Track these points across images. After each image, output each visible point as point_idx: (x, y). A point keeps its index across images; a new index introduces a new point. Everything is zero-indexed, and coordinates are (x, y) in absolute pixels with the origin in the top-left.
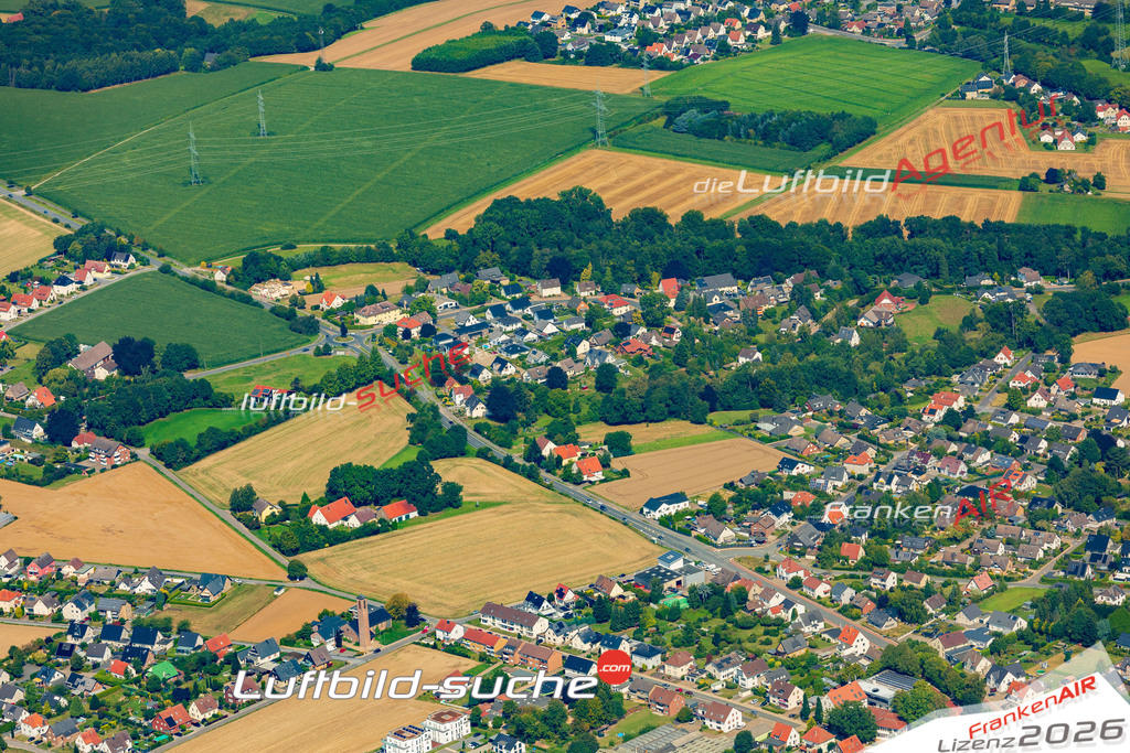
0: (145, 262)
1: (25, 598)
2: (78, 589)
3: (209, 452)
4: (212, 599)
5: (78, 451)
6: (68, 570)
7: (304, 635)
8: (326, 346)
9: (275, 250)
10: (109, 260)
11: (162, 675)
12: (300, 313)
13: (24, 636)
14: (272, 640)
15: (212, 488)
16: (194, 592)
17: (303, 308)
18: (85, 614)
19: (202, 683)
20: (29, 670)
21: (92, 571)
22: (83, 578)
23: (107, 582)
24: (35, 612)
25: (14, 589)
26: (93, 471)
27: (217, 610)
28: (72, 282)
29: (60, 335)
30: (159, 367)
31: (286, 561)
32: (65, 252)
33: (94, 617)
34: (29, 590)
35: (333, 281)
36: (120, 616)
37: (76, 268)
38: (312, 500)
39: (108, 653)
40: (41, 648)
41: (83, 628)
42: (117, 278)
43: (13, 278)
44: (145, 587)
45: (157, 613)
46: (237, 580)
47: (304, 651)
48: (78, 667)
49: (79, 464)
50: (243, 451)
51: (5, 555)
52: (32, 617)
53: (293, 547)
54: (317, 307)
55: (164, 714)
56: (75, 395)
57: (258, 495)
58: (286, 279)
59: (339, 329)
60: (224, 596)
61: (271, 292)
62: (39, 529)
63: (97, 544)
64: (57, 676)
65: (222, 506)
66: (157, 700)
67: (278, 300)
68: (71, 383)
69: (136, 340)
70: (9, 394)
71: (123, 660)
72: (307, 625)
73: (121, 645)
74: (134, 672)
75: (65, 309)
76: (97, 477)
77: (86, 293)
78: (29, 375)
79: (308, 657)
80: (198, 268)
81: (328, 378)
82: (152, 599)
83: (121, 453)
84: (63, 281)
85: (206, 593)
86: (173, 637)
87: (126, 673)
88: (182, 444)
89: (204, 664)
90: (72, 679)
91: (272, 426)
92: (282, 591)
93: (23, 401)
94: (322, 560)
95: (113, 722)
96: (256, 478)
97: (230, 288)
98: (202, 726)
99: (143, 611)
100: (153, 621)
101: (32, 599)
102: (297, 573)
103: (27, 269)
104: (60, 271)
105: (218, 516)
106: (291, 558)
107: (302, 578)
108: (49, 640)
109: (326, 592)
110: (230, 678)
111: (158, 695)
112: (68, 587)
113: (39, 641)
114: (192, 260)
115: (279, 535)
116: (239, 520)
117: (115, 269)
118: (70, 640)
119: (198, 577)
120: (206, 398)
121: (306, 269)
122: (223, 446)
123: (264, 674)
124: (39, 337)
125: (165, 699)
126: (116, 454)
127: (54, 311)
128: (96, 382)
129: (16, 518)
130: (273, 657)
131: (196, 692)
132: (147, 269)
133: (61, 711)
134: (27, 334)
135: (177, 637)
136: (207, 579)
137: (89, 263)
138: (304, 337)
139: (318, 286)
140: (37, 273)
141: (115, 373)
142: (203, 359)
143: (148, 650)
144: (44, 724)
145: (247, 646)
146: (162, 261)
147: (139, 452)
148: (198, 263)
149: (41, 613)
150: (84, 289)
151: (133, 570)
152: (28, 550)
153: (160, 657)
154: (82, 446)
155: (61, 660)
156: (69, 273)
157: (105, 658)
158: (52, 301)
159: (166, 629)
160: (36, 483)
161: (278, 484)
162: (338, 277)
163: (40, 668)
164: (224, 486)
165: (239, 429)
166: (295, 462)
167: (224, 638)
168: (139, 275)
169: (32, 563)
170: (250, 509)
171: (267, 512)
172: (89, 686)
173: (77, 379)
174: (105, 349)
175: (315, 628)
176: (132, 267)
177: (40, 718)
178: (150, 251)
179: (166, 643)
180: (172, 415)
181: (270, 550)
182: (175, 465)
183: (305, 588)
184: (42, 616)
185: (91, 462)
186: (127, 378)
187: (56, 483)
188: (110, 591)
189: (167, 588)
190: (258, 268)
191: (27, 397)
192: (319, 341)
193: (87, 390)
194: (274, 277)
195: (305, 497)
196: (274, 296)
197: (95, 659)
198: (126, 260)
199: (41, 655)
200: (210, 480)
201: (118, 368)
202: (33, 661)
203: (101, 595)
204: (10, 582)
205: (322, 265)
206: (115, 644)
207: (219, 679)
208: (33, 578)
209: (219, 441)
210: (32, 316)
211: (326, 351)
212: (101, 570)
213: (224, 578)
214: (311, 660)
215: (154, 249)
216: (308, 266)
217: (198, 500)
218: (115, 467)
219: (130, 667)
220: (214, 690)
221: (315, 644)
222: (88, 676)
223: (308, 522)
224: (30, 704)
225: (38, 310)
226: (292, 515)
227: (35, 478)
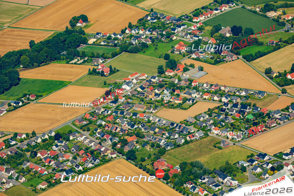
0: (238, 5)
1: (211, 95)
2: (225, 93)
3: (258, 57)
4: (261, 98)
5: (223, 56)
6: (223, 88)
7: (287, 109)
8: (288, 30)
9: (272, 3)
10: (228, 4)
11: (250, 118)
12: (280, 20)
13: (212, 105)
14: (279, 110)
15: (259, 67)
16: (256, 96)
17: (280, 19)
18: (228, 100)
19: (260, 121)
20: (214, 115)
21: (229, 89)
22: (226, 90)
23: (233, 92)
24: (214, 99)
25: (208, 93)
26: (227, 61)
27: (263, 101)
28: (219, 10)
29: (217, 24)
30: (243, 34)
31: (281, 88)
32: (216, 2)
33: (230, 101)
34: (212, 93)
35: (288, 12)
36: (237, 101)
37: (219, 6)
38: (287, 72)
39: (234, 111)
40: (216, 109)
41: (228, 104)
42: (230, 9)
43: (203, 8)
44: (243, 94)
45: (247, 101)
46: (268, 93)
47: (288, 113)
48: (227, 114)
49: (223, 59)
50: (267, 57)
51: (206, 83)
52: (214, 100)
53: (283, 85)
54: (284, 19)
55: (251, 129)
56: (221, 41)
57: (272, 70)
58: (275, 11)
59: (291, 25)
60: (264, 97)
61: (272, 14)
62: (214, 77)
63: (230, 81)
64: (222, 117)
65: (262, 72)
66: (248, 124)
67: (274, 17)
68: (220, 37)
69: (237, 26)
70: (204, 40)
71: (239, 113)
72: (288, 106)
73: (238, 109)
74: (242, 117)
75: (217, 17)
76: (228, 63)
77: (222, 13)
78: (209, 35)
79: (289, 115)
80: (252, 7)
81: (289, 39)
82: (245, 97)
83: (235, 57)
84: (217, 10)
85: (260, 96)
86: (252, 108)
87: (240, 117)
88: (251, 55)
89: (261, 116)
90: (226, 118)
91: (274, 51)
92: (280, 96)
93: (207, 42)
94: (290, 88)
95: (237, 130)
96: (271, 65)
97: (261, 13)
98: (261, 132)
99: (243, 100)
100: (246, 103)
101: (214, 96)
102: (284, 92)
103: (206, 6)
104: (215, 7)
105: (261, 75)
106: (283, 88)
107: (285, 93)
108: (218, 107)
109: (292, 97)
110: (268, 120)
111: (248, 123)
112: (223, 93)
113: (216, 107)
114: (250, 5)
115: (279, 81)
116: (267, 76)
117: (230, 7)
118: (224, 107)
119: (258, 92)
120: (256, 43)
121: (281, 9)
122: (262, 56)
123: (277, 119)
124: (211, 24)
125: (251, 124)
126: (234, 57)
127: (214, 18)
128: (227, 37)
129: (208, 73)
130: (279, 114)
131: (259, 123)
132: (238, 7)
133: (223, 126)
134: (207, 24)
135: (253, 108)
136: (260, 92)
137: (223, 5)
138: (282, 27)
139: (284, 13)
140: (209, 7)
141: (232, 35)
142: (255, 32)
143: (246, 111)
144: (219, 130)
145: (272, 111)
146: (242, 5)
147: (239, 56)
148: (252, 6)
149: (216, 99)
150: (222, 12)
151: (240, 89)
152: (211, 82)
153: (249, 113)
154: (224, 54)
155: (222, 112)
156: (217, 7)
157: (234, 113)
158: (214, 15)
159: (250, 105)
160: (212, 64)
161: (277, 67)
162: (289, 11)
163: (217, 114)
164: (263, 67)
165: (266, 51)
166: (281, 61)
167: (266, 109)
168: (236, 9)
169: (213, 86)
170: (270, 73)
171: (275, 75)
172: (230, 120)
173: (222, 36)
174: (229, 28)
175: (290, 107)
176: (234, 6)
177: (218, 128)
178: (239, 2)
179: (250, 109)
180: (247, 47)
181: (276, 85)
182: (249, 61)
183: (286, 96)
184: (216, 100)
185: (227, 59)
186: (235, 36)
187: (217, 64)
188: (234, 94)
189: (249, 94)
190: (268, 8)
191: (209, 41)
192: (286, 28)
193: (224, 39)
194: (272, 10)
195: (285, 71)
196: (273, 15)
197: (231, 113)
198: (233, 4)
199: (216, 111)
200: (259, 65)
201: (232, 34)
202: (215, 112)
203: (232, 95)
204: (207, 91)
205: (285, 7)
206: (236, 109)
207: (265, 120)
208: (213, 90)
209: (261, 55)
210: (208, 19)
211: (288, 31)
212: (231, 89)
213: (265, 92)
214: (290, 116)
215: (240, 2)
216: (281, 8)
217: (256, 71)
218: (233, 60)
219: (241, 116)
220: (264, 123)
221: (290, 111)
222: (230, 117)
223: (286, 78)
224: (215, 124)
225: (210, 17)
226: (282, 76)
227: (212, 63)
